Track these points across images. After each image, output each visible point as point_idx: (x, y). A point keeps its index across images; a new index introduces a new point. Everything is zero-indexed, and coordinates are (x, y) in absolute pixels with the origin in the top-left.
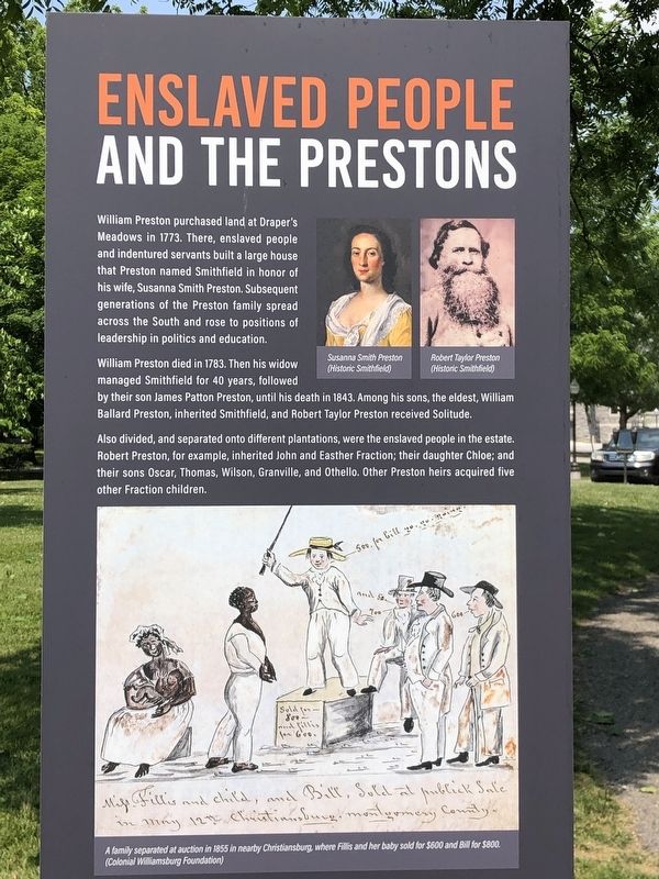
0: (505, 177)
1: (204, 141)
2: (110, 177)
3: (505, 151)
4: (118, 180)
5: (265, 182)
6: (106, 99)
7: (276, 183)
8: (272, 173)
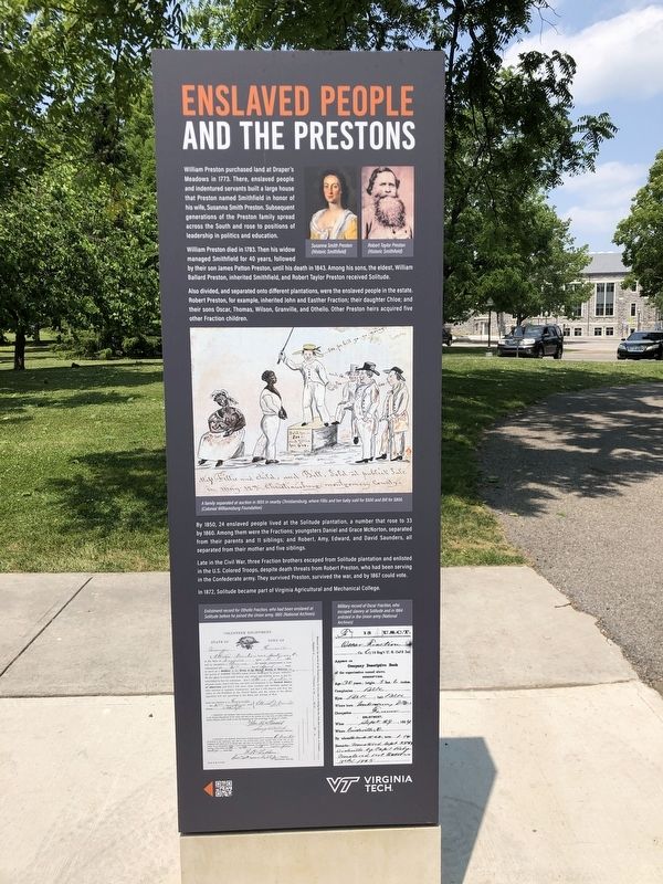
0: (409, 143)
1: (242, 124)
2: (190, 145)
3: (409, 128)
4: (195, 147)
5: (276, 147)
6: (187, 100)
7: (282, 147)
8: (279, 141)
